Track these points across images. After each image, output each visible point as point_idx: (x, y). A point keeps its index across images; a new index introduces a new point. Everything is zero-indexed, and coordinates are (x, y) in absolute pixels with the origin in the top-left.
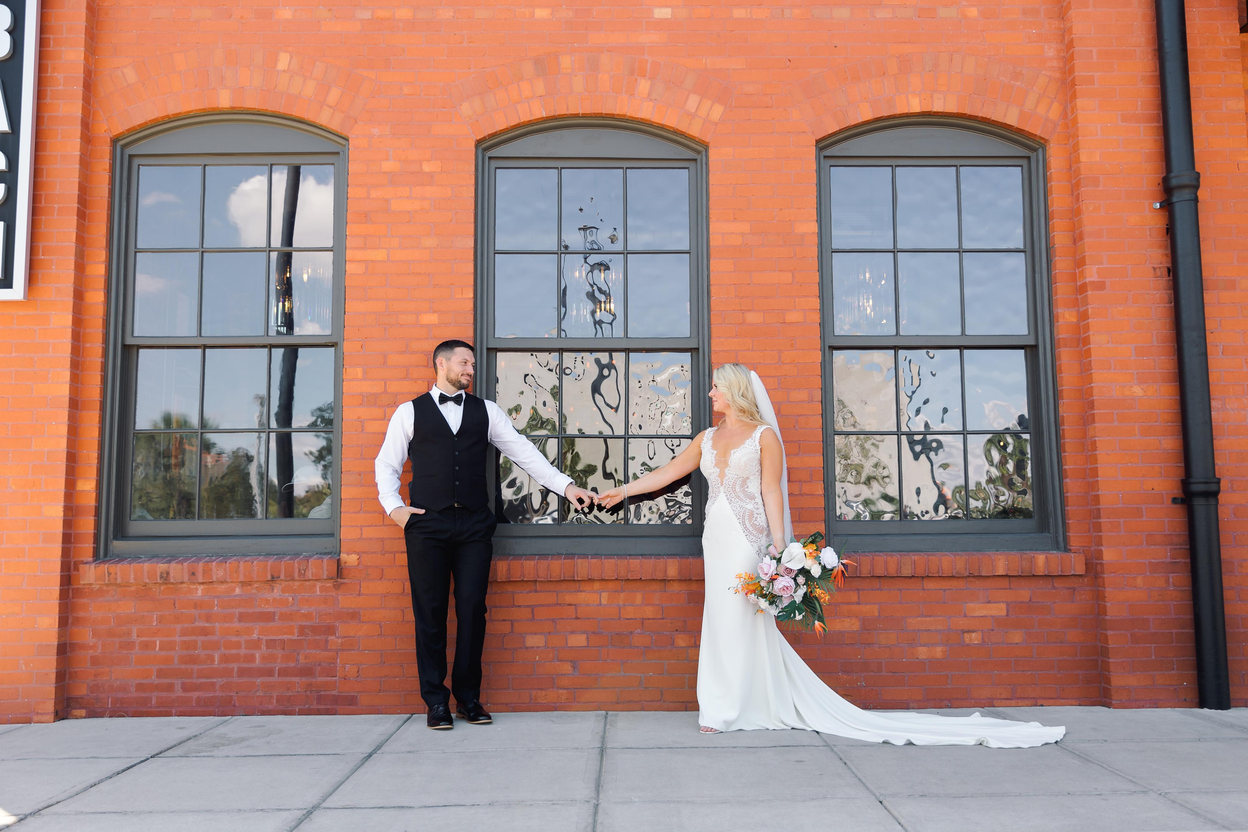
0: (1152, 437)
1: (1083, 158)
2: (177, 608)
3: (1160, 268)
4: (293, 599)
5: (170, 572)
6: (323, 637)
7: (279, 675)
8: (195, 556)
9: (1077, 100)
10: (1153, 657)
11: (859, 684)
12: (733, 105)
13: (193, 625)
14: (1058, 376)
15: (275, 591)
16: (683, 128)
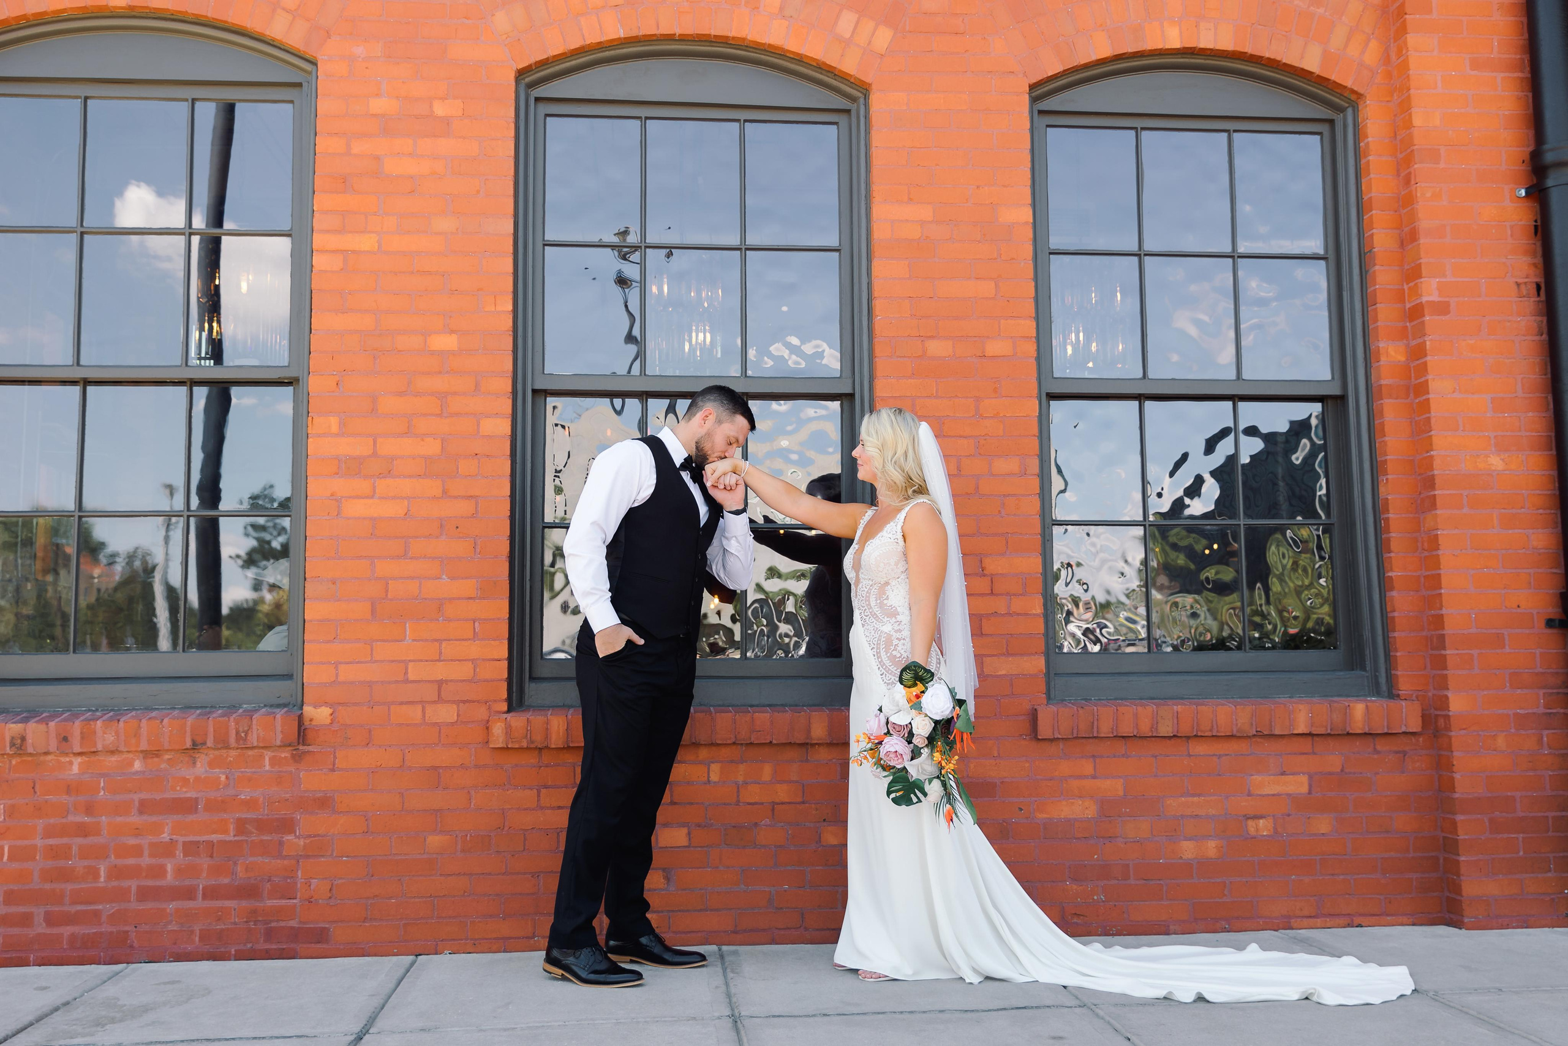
0: (1516, 531)
1: (1417, 121)
2: (38, 793)
3: (1525, 283)
4: (227, 778)
5: (27, 738)
6: (275, 837)
7: (205, 897)
8: (67, 711)
9: (1408, 36)
10: (1521, 853)
11: (1095, 898)
12: (907, 28)
13: (64, 820)
14: (1377, 441)
15: (199, 764)
16: (832, 60)
